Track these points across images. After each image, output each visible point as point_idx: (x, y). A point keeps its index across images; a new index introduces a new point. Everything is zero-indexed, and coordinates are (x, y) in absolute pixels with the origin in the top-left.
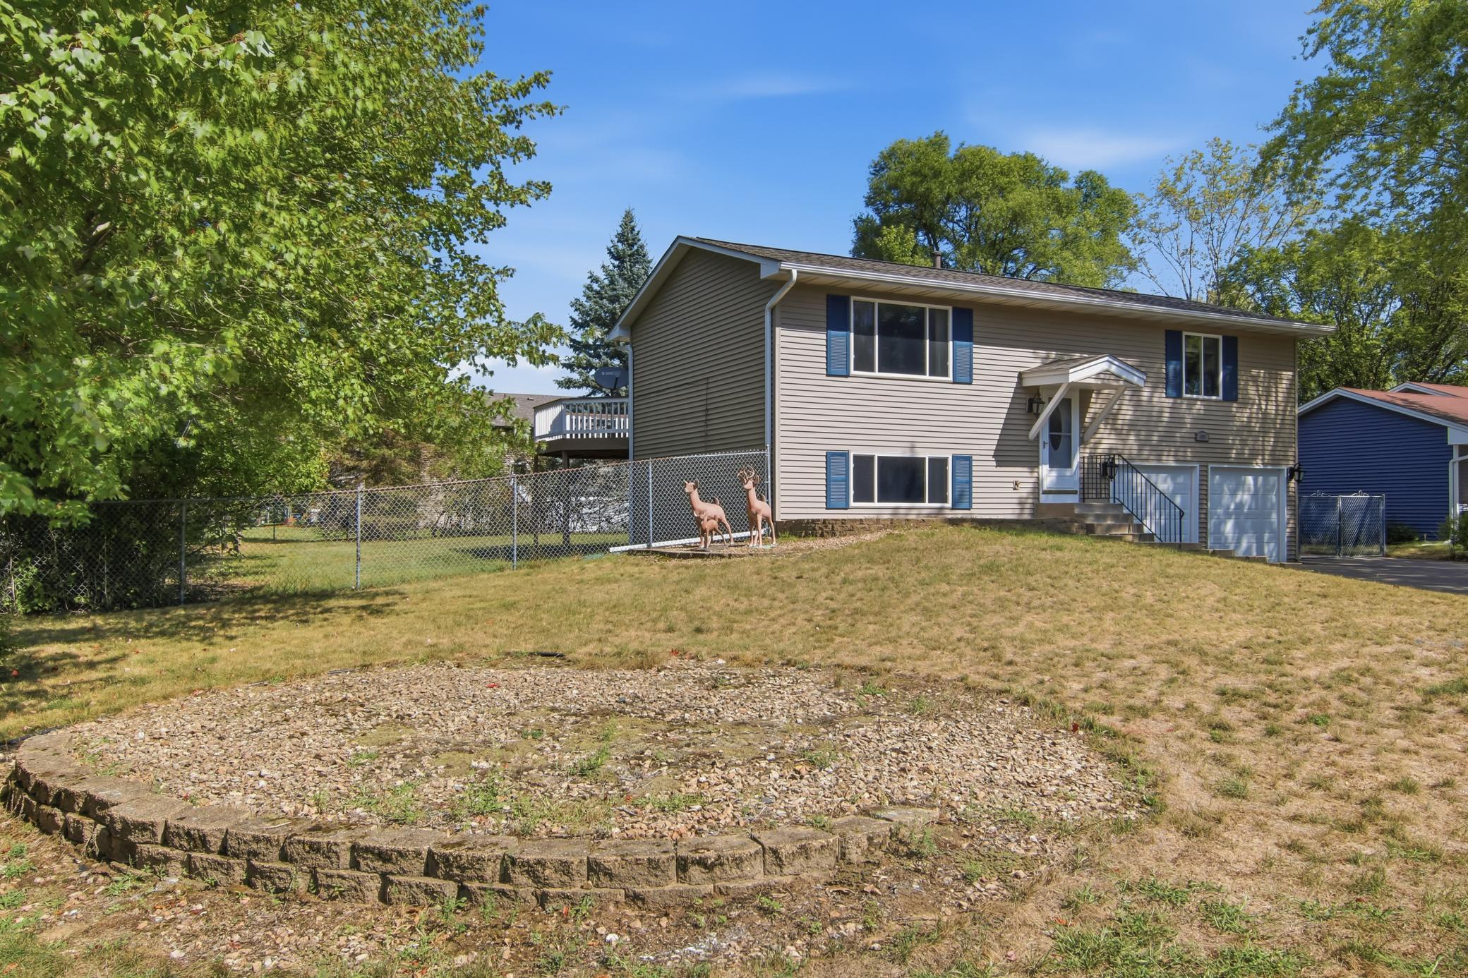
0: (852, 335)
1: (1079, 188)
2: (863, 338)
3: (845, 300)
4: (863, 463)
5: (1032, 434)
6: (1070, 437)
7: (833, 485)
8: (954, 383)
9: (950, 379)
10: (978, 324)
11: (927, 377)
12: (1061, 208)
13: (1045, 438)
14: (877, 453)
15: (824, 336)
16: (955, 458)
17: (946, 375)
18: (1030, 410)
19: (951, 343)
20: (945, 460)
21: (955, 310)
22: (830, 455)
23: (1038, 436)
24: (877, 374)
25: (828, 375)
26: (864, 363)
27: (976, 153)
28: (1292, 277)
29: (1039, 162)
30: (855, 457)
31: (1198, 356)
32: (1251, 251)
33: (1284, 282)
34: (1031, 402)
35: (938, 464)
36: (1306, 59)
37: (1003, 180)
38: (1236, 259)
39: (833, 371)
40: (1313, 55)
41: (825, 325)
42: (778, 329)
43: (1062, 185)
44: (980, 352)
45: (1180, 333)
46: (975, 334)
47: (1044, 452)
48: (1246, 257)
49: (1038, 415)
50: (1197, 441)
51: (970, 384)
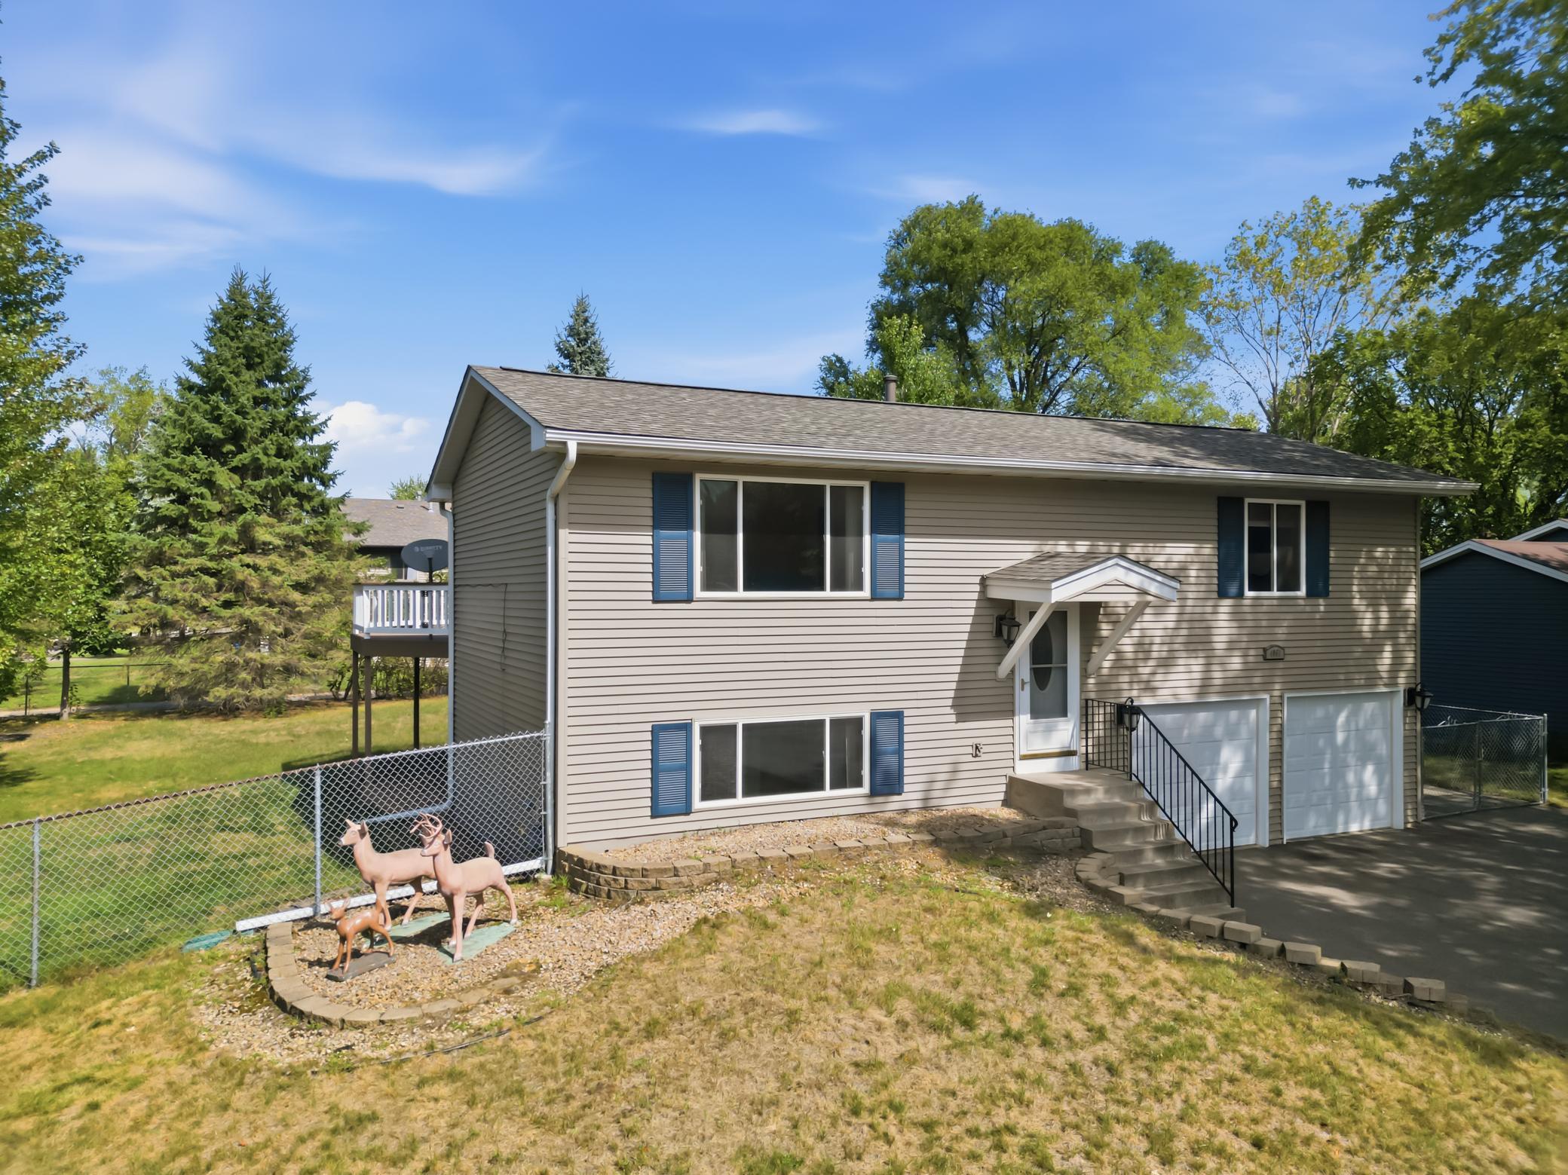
0: (697, 536)
1: (1137, 262)
2: (718, 539)
3: (687, 481)
4: (718, 736)
5: (1003, 670)
6: (1065, 670)
7: (662, 776)
8: (873, 599)
9: (866, 593)
10: (914, 508)
11: (828, 593)
12: (1115, 289)
13: (1025, 673)
14: (740, 719)
15: (649, 540)
16: (876, 716)
17: (859, 587)
18: (999, 633)
19: (867, 539)
20: (858, 722)
21: (874, 486)
22: (657, 730)
23: (1013, 671)
24: (741, 593)
25: (655, 601)
26: (718, 577)
27: (1009, 223)
28: (1400, 367)
29: (1088, 232)
30: (706, 730)
31: (1268, 531)
32: (1349, 336)
33: (1391, 372)
34: (1000, 620)
35: (847, 728)
36: (1433, 84)
37: (1038, 255)
38: (1331, 345)
39: (663, 593)
40: (1445, 77)
41: (650, 522)
42: (563, 533)
43: (1115, 260)
44: (915, 547)
45: (1241, 501)
46: (907, 521)
47: (1023, 697)
48: (1344, 343)
49: (1010, 643)
50: (1265, 659)
51: (900, 598)
